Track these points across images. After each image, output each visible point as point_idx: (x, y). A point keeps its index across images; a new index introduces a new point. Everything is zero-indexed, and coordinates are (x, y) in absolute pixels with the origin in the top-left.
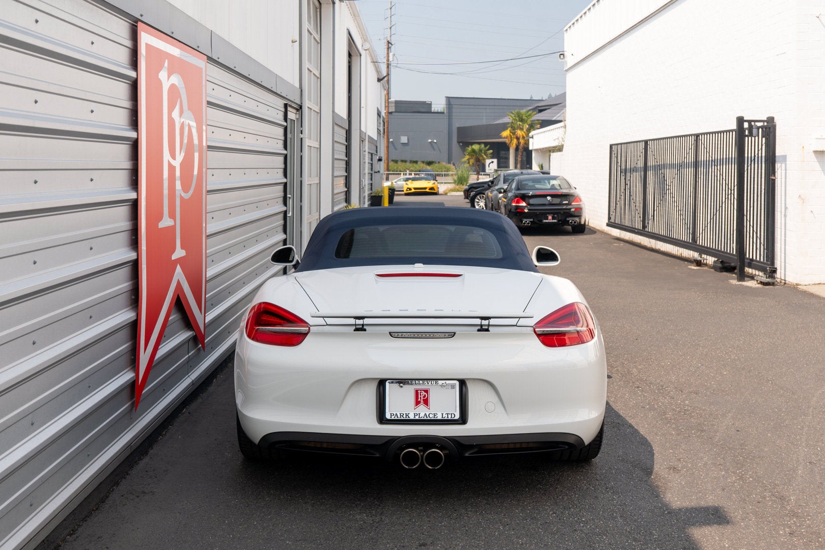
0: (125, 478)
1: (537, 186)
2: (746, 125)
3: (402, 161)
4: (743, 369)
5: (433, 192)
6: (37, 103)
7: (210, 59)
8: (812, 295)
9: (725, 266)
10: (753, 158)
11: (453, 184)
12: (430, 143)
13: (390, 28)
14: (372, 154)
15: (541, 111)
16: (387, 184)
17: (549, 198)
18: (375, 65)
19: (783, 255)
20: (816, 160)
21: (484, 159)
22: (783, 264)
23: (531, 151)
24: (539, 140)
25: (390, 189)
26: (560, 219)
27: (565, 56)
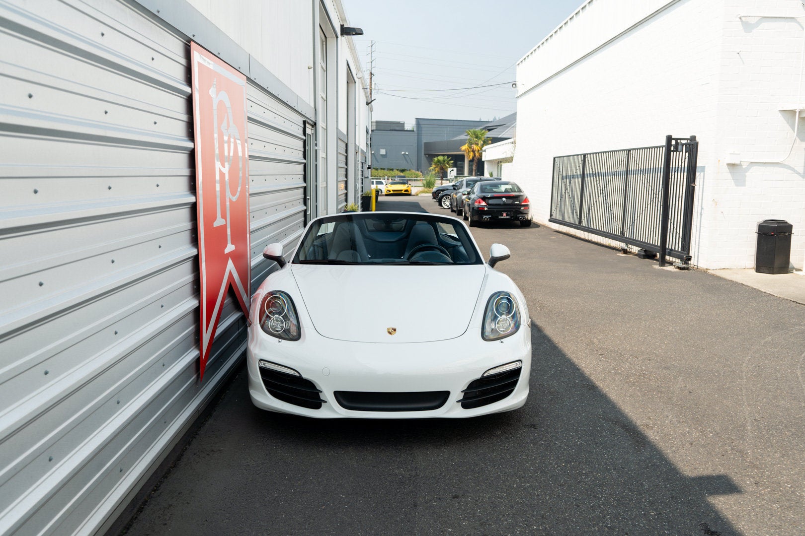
0: (195, 438)
1: (495, 190)
2: (673, 142)
3: (381, 169)
4: (681, 339)
5: (407, 194)
6: (107, 114)
7: (248, 79)
8: (719, 278)
9: (648, 254)
10: (677, 169)
11: (423, 187)
12: (404, 154)
13: (371, 62)
14: (363, 163)
15: (489, 130)
16: (374, 187)
17: (504, 199)
18: (365, 91)
19: (697, 246)
20: (728, 171)
21: (447, 168)
22: (696, 253)
23: (484, 162)
24: (490, 153)
25: (376, 191)
26: (512, 215)
27: (517, 85)
